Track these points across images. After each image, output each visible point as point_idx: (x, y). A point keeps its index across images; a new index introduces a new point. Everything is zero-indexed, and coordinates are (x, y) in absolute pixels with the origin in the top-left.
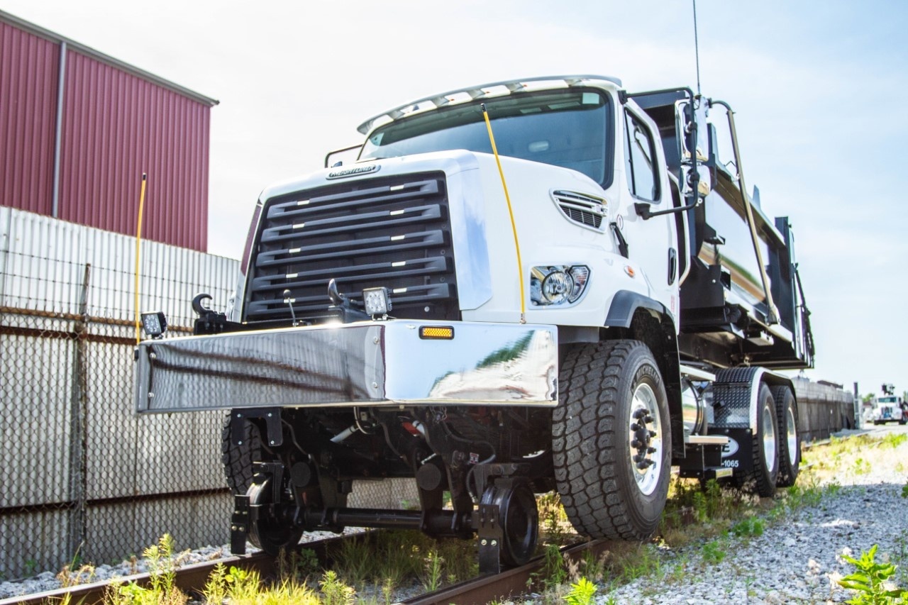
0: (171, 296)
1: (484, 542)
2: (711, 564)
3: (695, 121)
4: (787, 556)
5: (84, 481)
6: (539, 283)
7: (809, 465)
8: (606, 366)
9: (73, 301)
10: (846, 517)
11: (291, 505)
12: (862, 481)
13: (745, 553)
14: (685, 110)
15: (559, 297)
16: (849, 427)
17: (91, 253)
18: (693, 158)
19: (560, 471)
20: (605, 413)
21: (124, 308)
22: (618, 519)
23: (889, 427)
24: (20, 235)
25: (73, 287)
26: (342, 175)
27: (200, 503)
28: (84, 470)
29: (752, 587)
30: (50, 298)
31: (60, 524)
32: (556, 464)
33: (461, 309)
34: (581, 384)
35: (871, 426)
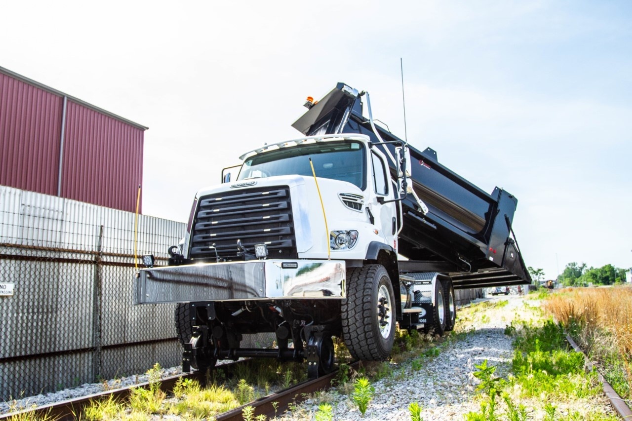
0: (142, 241)
1: (310, 363)
2: (416, 370)
3: (405, 157)
4: (451, 366)
5: (100, 337)
6: (334, 238)
7: (460, 319)
8: (366, 278)
9: (94, 245)
10: (478, 346)
11: (212, 348)
12: (486, 326)
13: (431, 365)
14: (400, 152)
15: (344, 246)
16: (480, 297)
17: (103, 220)
18: (404, 175)
19: (345, 328)
20: (366, 301)
21: (119, 247)
22: (373, 350)
23: (500, 297)
24: (69, 212)
25: (94, 237)
26: (238, 186)
27: (157, 347)
28: (100, 331)
29: (435, 381)
30: (83, 243)
31: (88, 358)
32: (343, 325)
33: (298, 252)
34: (355, 286)
35: (491, 296)
